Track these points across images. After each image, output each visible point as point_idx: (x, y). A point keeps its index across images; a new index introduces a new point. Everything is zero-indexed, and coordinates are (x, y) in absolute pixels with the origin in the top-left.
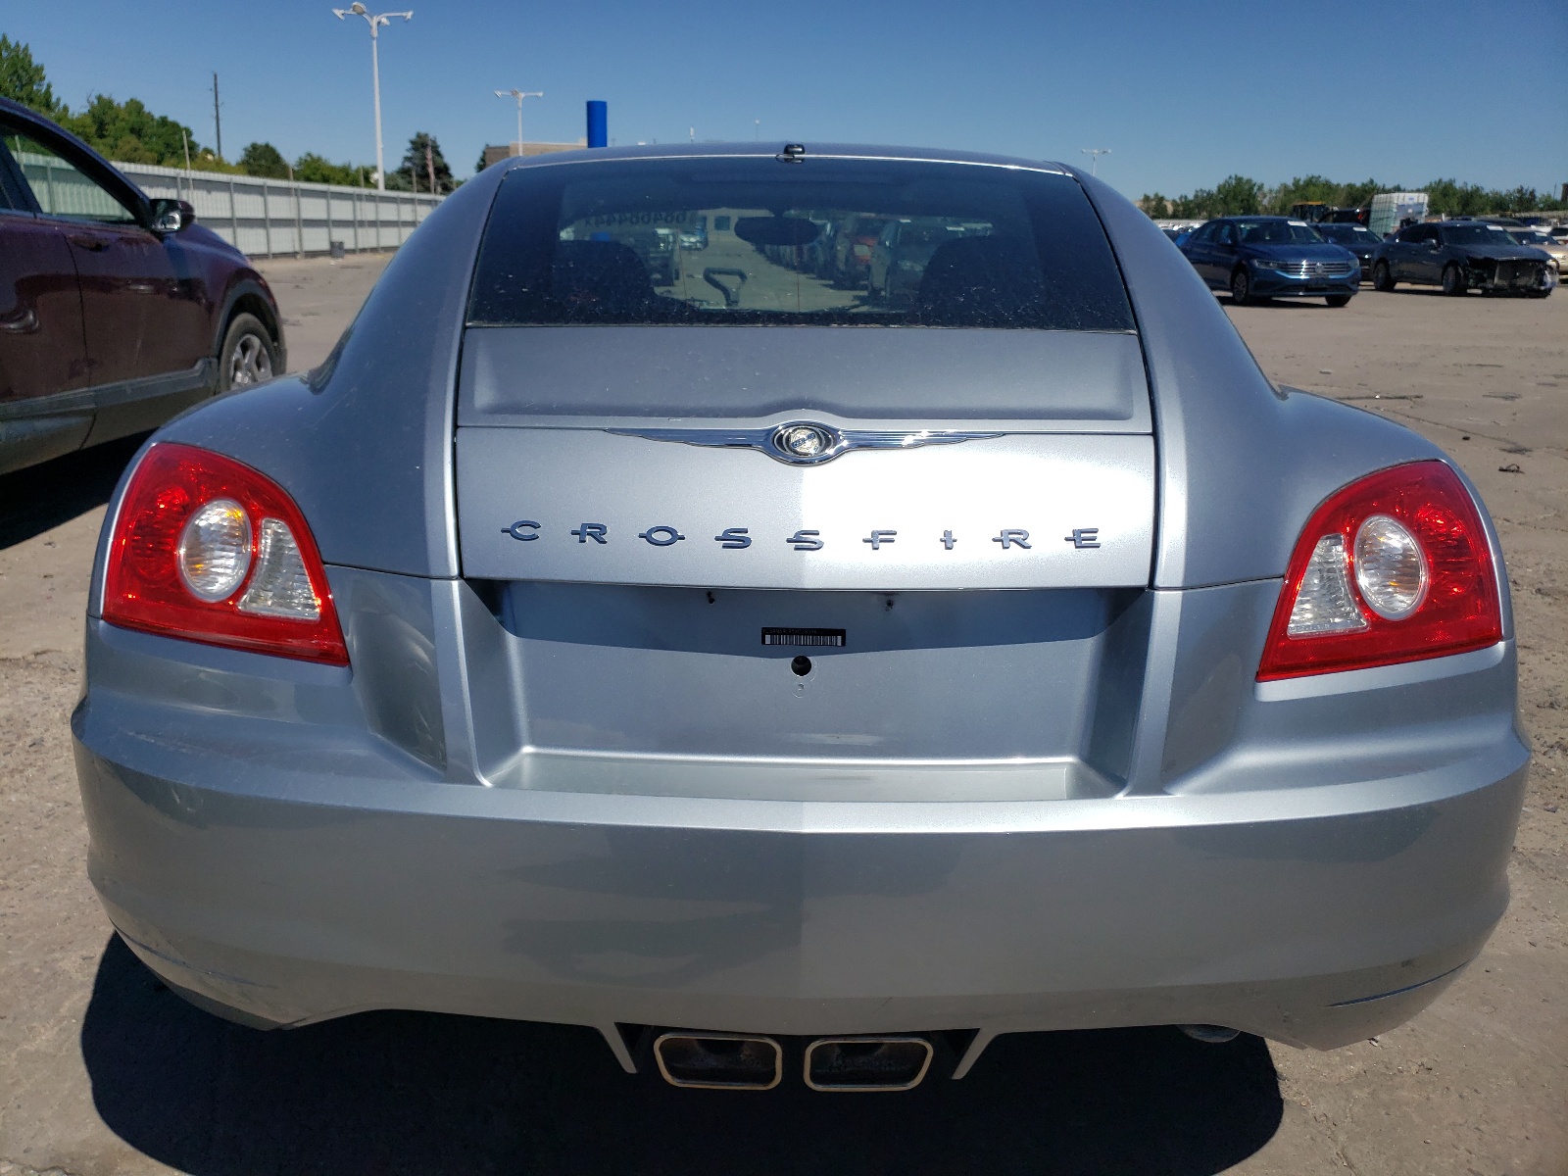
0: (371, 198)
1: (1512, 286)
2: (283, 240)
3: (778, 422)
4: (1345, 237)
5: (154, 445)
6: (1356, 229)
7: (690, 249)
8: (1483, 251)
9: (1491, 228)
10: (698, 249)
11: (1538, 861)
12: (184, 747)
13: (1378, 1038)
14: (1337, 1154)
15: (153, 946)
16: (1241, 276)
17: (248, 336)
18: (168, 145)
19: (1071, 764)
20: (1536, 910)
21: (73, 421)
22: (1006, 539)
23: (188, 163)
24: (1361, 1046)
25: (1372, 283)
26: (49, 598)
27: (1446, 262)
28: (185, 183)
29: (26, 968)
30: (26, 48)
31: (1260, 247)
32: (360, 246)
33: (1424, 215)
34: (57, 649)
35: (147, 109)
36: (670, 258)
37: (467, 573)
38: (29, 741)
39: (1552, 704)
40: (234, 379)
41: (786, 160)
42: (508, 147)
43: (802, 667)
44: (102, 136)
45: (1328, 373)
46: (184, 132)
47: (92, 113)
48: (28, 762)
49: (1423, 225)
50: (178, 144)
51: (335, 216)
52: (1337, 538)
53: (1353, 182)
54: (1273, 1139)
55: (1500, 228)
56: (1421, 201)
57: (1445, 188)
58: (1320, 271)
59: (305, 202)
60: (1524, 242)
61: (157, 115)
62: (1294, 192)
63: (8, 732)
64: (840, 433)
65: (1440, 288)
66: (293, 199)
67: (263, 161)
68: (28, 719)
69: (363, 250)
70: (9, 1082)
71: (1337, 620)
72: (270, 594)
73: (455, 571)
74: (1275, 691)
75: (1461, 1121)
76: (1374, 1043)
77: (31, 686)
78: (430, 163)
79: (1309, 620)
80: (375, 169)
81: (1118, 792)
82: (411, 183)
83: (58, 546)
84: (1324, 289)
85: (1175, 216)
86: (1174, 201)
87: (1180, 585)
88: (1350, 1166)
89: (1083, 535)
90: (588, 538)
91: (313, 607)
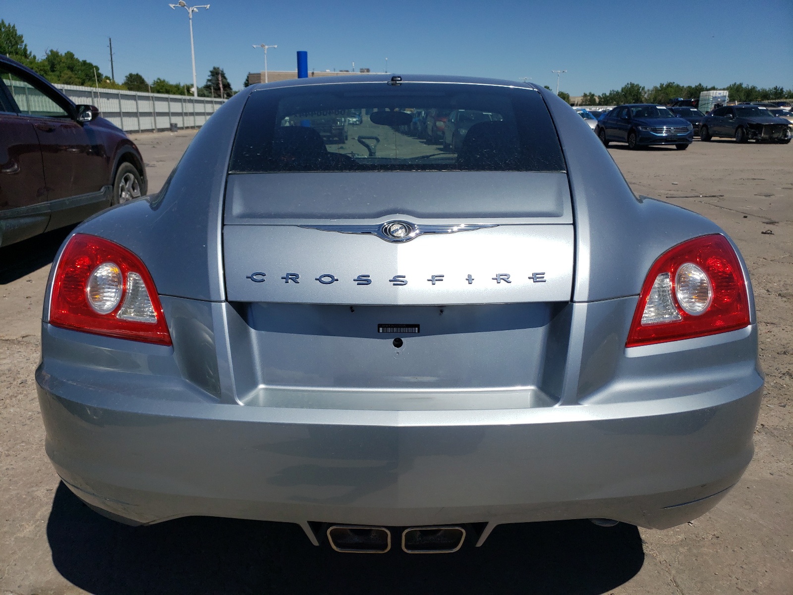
0: (191, 101)
1: (771, 138)
2: (146, 123)
3: (384, 221)
4: (686, 114)
5: (74, 235)
6: (691, 110)
7: (353, 124)
8: (756, 120)
9: (760, 108)
10: (357, 124)
11: (775, 432)
12: (91, 387)
13: (692, 522)
14: (671, 580)
15: (79, 486)
16: (633, 135)
17: (127, 174)
18: (87, 75)
19: (533, 390)
20: (773, 456)
21: (39, 219)
22: (499, 278)
23: (97, 84)
24: (685, 526)
25: (700, 137)
26: (29, 308)
27: (737, 126)
28: (96, 95)
29: (19, 496)
30: (14, 27)
31: (642, 120)
32: (186, 125)
33: (726, 102)
34: (34, 334)
35: (76, 57)
36: (343, 129)
37: (230, 299)
38: (19, 382)
39: (785, 352)
40: (121, 196)
41: (392, 84)
42: (260, 74)
43: (398, 343)
44: (53, 71)
45: (677, 184)
46: (95, 69)
47: (48, 59)
48: (19, 392)
49: (725, 107)
50: (92, 75)
51: (172, 110)
52: (667, 274)
53: (690, 85)
54: (639, 573)
55: (765, 108)
56: (725, 95)
57: (738, 87)
58: (672, 132)
59: (157, 103)
60: (777, 115)
61: (81, 60)
62: (660, 91)
63: (9, 377)
64: (416, 226)
65: (734, 139)
66: (151, 102)
67: (135, 83)
68: (19, 370)
69: (187, 128)
70: (10, 552)
71: (667, 316)
72: (133, 310)
73: (223, 298)
74: (635, 352)
75: (734, 563)
76: (690, 524)
77: (20, 353)
78: (221, 82)
79: (653, 316)
80: (192, 85)
81: (556, 404)
82: (211, 93)
83: (33, 282)
84: (675, 141)
85: (600, 104)
86: (599, 96)
87: (586, 300)
88: (677, 586)
89: (537, 276)
90: (290, 281)
91: (153, 316)
